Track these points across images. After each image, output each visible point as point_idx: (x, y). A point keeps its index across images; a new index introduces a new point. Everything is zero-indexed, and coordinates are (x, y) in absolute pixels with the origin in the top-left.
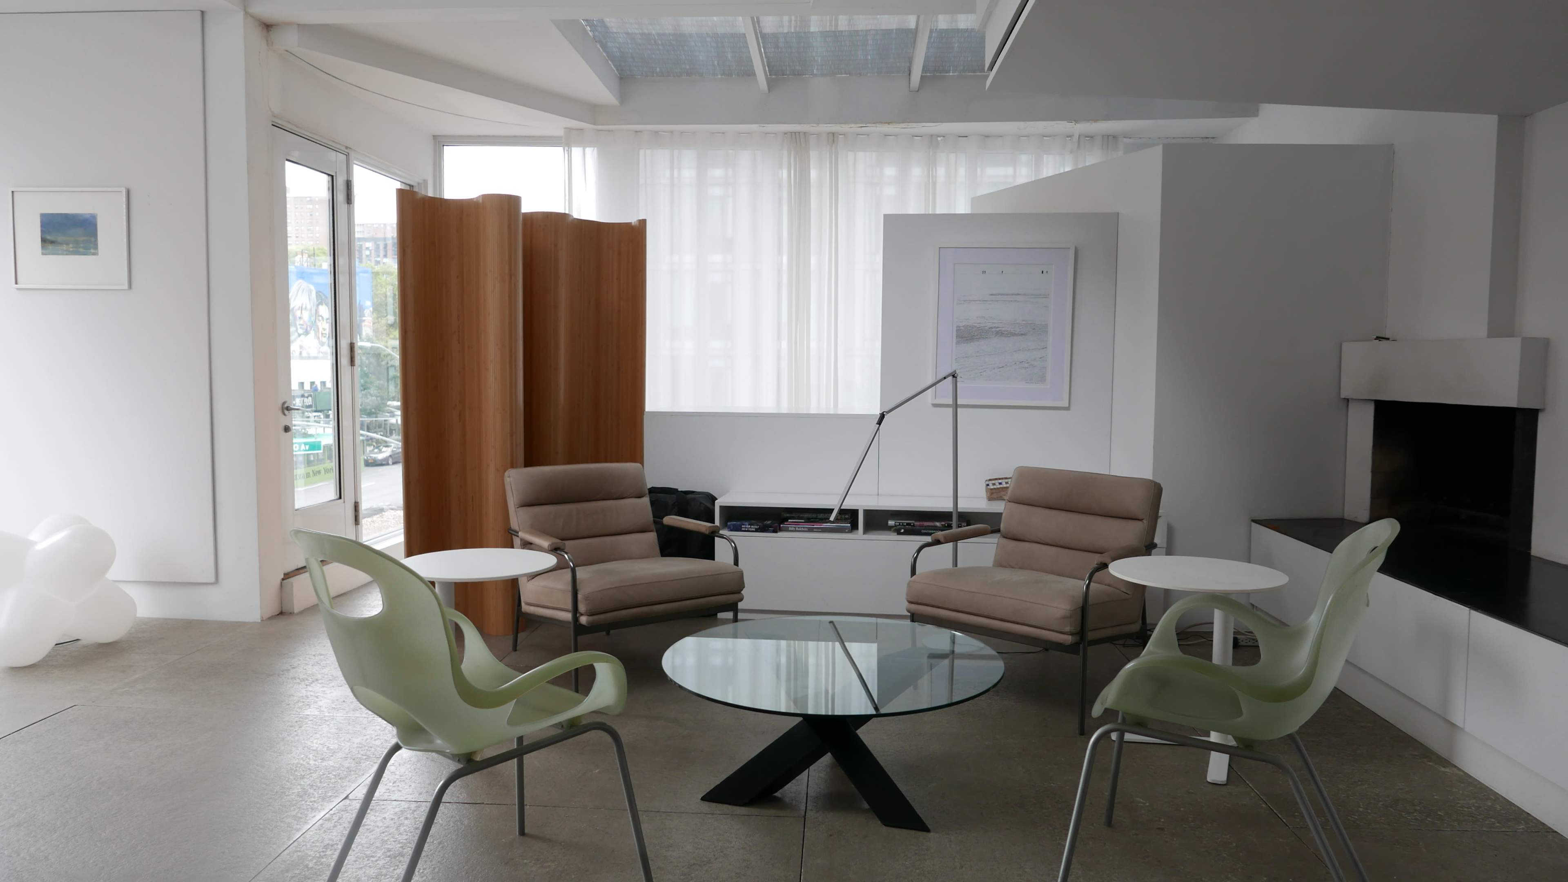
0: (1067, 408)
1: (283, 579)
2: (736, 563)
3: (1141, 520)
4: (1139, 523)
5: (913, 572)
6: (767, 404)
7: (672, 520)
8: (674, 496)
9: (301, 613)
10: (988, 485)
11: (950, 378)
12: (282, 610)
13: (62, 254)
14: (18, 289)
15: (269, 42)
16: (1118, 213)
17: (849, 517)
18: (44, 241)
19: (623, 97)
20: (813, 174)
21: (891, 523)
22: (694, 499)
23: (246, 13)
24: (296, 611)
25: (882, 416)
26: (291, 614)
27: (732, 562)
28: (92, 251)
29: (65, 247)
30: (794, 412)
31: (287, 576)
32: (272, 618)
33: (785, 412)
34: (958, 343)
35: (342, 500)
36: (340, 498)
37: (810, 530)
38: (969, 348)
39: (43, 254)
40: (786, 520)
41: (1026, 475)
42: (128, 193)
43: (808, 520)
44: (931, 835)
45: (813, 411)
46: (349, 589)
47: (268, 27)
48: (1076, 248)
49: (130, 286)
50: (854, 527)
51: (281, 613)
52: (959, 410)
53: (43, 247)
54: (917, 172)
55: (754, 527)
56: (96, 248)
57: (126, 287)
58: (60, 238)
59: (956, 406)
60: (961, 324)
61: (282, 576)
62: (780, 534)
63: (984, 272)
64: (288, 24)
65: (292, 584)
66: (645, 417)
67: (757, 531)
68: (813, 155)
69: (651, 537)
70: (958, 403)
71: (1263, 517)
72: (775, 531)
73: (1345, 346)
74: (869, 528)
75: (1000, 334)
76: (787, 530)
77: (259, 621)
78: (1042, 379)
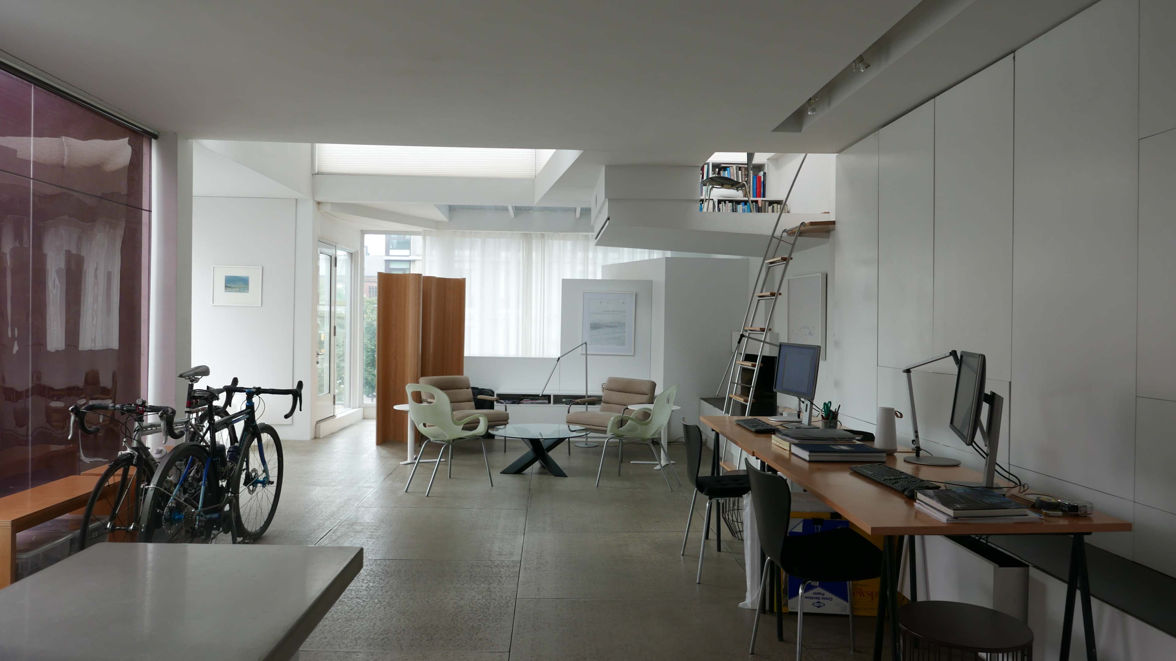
0: (634, 356)
1: (316, 424)
2: (506, 410)
3: (648, 395)
4: (647, 395)
5: (569, 412)
6: (512, 354)
7: (480, 397)
8: (477, 390)
9: (323, 438)
10: (602, 386)
11: (585, 344)
12: (315, 436)
13: (234, 292)
14: (213, 306)
15: (319, 209)
16: (652, 281)
17: (547, 398)
18: (226, 287)
19: (450, 218)
20: (534, 255)
21: (564, 400)
22: (486, 391)
23: (314, 200)
24: (321, 437)
25: (559, 358)
26: (319, 438)
27: (505, 410)
28: (246, 291)
29: (235, 289)
30: (524, 357)
31: (318, 422)
32: (313, 439)
33: (521, 357)
34: (591, 330)
35: (330, 394)
36: (329, 392)
37: (532, 403)
38: (595, 332)
39: (225, 292)
40: (522, 399)
41: (611, 380)
42: (263, 268)
43: (531, 400)
44: (568, 478)
45: (533, 356)
46: (334, 431)
47: (319, 203)
48: (636, 294)
49: (262, 305)
50: (549, 402)
51: (315, 438)
52: (588, 356)
53: (225, 289)
54: (580, 255)
55: (510, 402)
56: (248, 289)
57: (260, 305)
58: (233, 286)
59: (587, 355)
60: (592, 322)
61: (315, 423)
62: (520, 405)
63: (601, 302)
64: (327, 203)
65: (320, 426)
66: (464, 359)
67: (511, 403)
68: (534, 241)
69: (473, 403)
70: (588, 353)
71: (704, 397)
72: (518, 404)
73: (733, 332)
74: (555, 402)
75: (607, 326)
76: (523, 403)
77: (310, 440)
78: (623, 344)
